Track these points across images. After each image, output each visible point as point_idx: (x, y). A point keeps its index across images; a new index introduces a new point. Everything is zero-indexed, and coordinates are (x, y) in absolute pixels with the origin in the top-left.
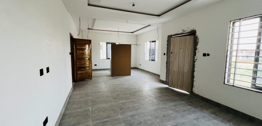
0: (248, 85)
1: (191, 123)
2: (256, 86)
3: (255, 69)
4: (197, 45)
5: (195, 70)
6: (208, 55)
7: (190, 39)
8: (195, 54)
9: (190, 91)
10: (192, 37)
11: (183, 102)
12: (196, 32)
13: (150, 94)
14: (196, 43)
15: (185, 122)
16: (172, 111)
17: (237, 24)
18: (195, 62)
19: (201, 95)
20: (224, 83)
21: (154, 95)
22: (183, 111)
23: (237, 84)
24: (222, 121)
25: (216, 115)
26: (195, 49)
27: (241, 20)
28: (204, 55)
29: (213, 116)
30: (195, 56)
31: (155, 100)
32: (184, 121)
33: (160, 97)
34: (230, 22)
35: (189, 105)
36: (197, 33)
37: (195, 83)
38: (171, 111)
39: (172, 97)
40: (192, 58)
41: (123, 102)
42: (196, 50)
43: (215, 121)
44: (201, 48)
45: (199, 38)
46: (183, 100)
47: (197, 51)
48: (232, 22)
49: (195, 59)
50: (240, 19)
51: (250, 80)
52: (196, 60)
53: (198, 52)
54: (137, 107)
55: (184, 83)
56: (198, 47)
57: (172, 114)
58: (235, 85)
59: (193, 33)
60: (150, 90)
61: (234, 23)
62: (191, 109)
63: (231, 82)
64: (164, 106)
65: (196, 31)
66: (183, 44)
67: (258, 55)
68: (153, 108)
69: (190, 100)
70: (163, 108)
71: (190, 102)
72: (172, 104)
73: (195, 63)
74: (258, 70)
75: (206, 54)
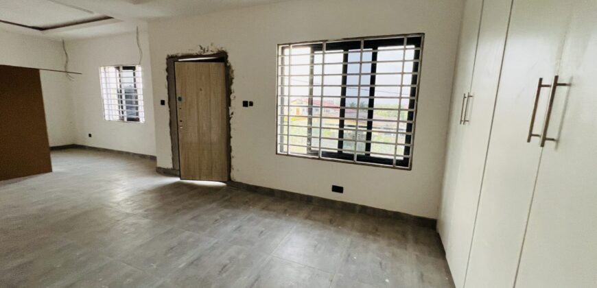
0: (304, 151)
1: (229, 240)
2: (312, 151)
3: (310, 125)
4: (231, 83)
5: (232, 135)
6: (251, 104)
7: (217, 68)
8: (229, 103)
9: (226, 180)
10: (222, 64)
11: (214, 205)
12: (227, 56)
13: (128, 211)
14: (228, 80)
15: (217, 243)
16: (189, 230)
17: (287, 51)
18: (230, 118)
19: (244, 181)
20: (277, 154)
21: (140, 208)
22: (214, 223)
23: (293, 150)
24: (276, 217)
25: (268, 210)
26: (228, 92)
27: (291, 46)
28: (245, 104)
29: (265, 212)
30: (230, 105)
31: (145, 221)
32: (216, 241)
33: (158, 208)
34: (278, 45)
35: (226, 207)
36: (230, 59)
37: (234, 162)
38: (187, 232)
39: (190, 201)
40: (225, 110)
42: (231, 93)
43: (267, 220)
44: (239, 92)
45: (233, 68)
46: (213, 201)
47: (232, 97)
48: (280, 47)
49: (230, 113)
50: (290, 44)
51: (305, 142)
52: (232, 114)
53: (235, 97)
54: (82, 259)
55: (214, 166)
56: (233, 87)
57: (189, 237)
58: (289, 153)
59: (221, 57)
60: (127, 200)
61: (283, 48)
62: (228, 213)
63: (285, 149)
64: (169, 227)
65: (229, 55)
66: (203, 78)
67: (312, 104)
68: (139, 242)
69: (226, 198)
70: (167, 232)
71: (226, 201)
72: (189, 216)
73: (231, 121)
74: (313, 126)
75: (247, 102)
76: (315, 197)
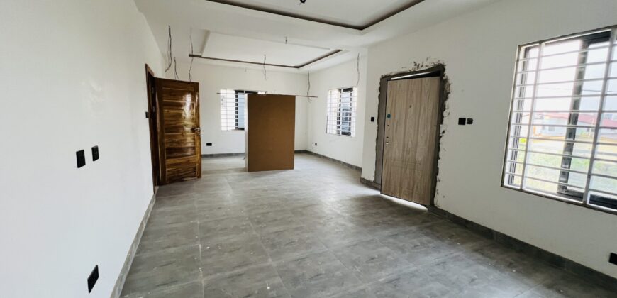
0: (552, 189)
1: (430, 274)
2: (568, 191)
3: (567, 154)
4: (446, 98)
5: (440, 156)
6: (470, 122)
7: (431, 84)
8: (440, 120)
9: (428, 204)
10: (436, 79)
11: (414, 228)
12: (444, 69)
13: (339, 212)
14: (443, 94)
15: (417, 271)
16: (388, 247)
17: (534, 52)
18: (440, 137)
19: (451, 211)
20: (502, 185)
21: (347, 212)
22: (412, 248)
23: (529, 185)
24: (495, 267)
25: (482, 254)
26: (442, 108)
27: (543, 44)
28: (462, 121)
29: (479, 256)
30: (442, 123)
31: (350, 225)
32: (415, 268)
33: (363, 216)
34: (520, 47)
35: (427, 234)
36: (447, 73)
37: (439, 186)
38: (386, 248)
39: (390, 217)
40: (435, 128)
41: (276, 229)
42: (445, 109)
43: (482, 268)
44: (455, 108)
45: (450, 82)
46: (414, 224)
47: (445, 113)
48: (523, 49)
49: (441, 131)
50: (541, 42)
51: (555, 177)
52: (444, 132)
53: (449, 114)
54: (308, 241)
55: (415, 186)
56: (448, 103)
57: (388, 254)
58: (524, 189)
59: (437, 72)
60: (338, 202)
61: (527, 50)
62: (429, 242)
63: (517, 181)
64: (370, 237)
65: (446, 67)
66: (414, 95)
67: (575, 122)
68: (346, 242)
69: (428, 224)
70: (369, 242)
71: (427, 227)
72: (387, 232)
73: (441, 141)
74: (573, 154)
75: (464, 119)
76: (569, 262)
